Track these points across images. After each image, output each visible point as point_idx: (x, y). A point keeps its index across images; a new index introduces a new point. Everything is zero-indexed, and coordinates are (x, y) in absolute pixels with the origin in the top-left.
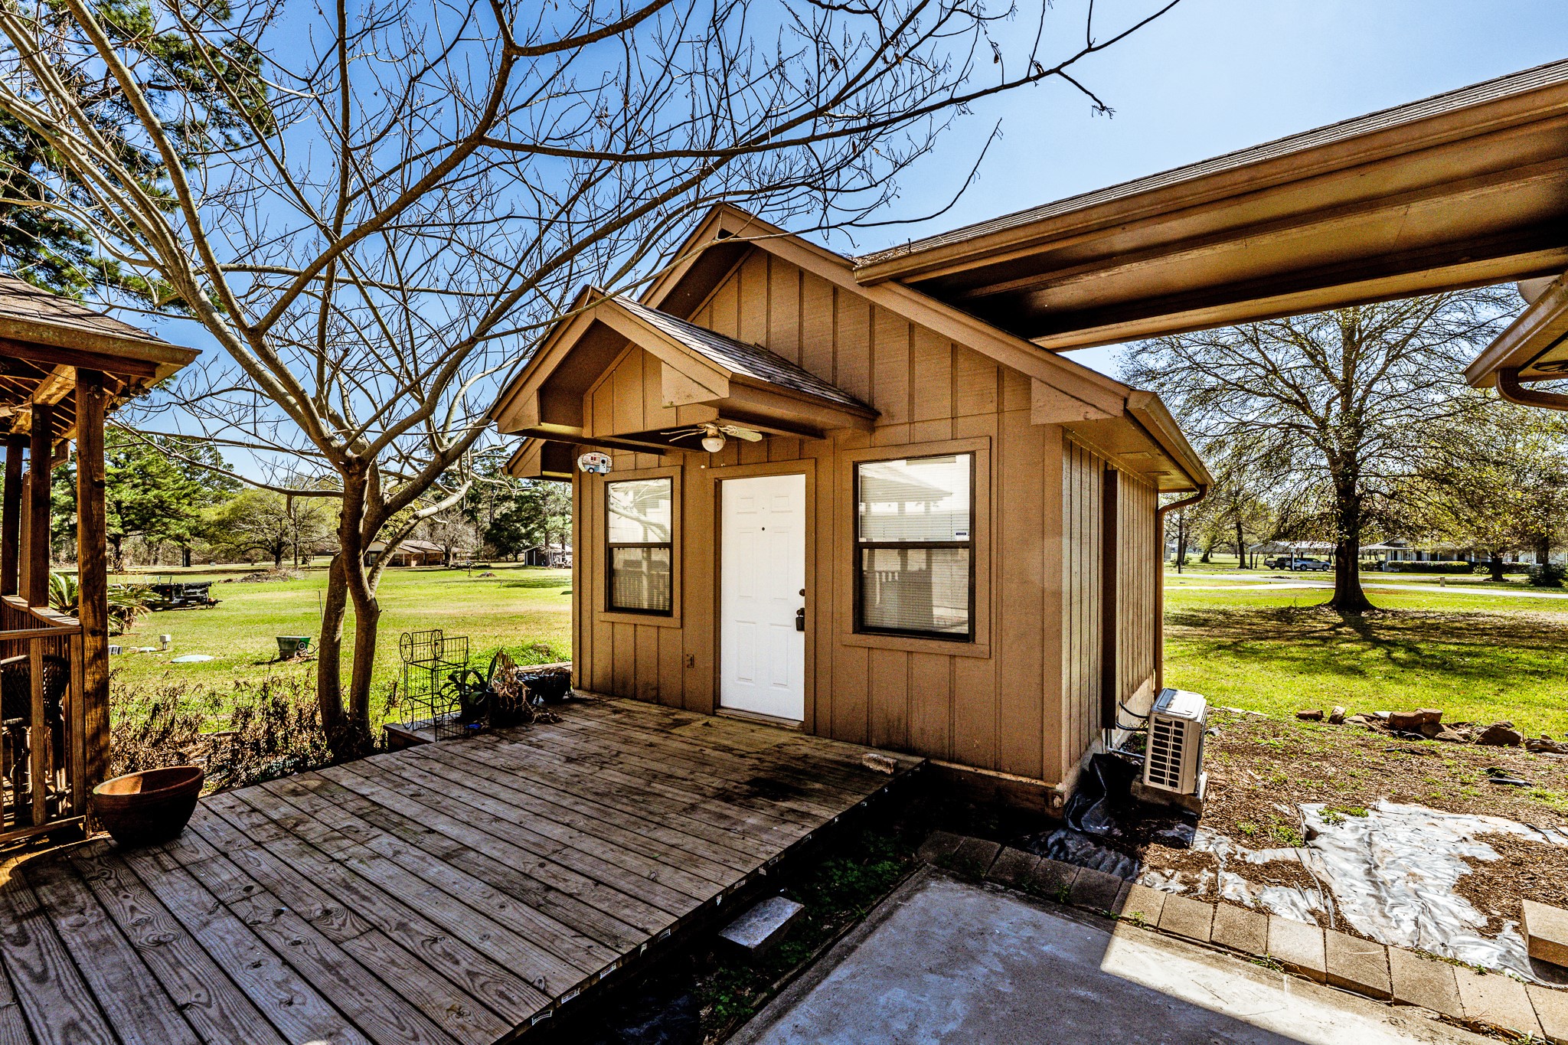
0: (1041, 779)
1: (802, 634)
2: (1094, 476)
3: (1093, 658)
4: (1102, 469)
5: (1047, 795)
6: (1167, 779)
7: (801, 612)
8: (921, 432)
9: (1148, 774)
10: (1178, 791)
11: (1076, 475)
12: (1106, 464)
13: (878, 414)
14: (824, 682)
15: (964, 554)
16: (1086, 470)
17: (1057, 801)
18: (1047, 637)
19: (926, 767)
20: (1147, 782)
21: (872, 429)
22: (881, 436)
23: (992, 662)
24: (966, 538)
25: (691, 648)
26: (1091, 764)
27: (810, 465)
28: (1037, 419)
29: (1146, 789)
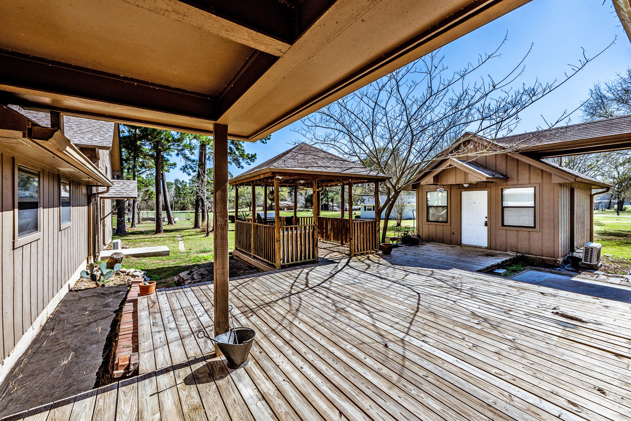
0: (554, 258)
1: (487, 227)
2: (567, 190)
3: (568, 234)
4: (570, 187)
5: (556, 261)
6: (589, 261)
7: (486, 222)
8: (520, 182)
9: (583, 260)
10: (592, 264)
11: (562, 191)
12: (571, 186)
13: (508, 178)
14: (493, 238)
15: (533, 209)
16: (565, 189)
17: (558, 262)
18: (555, 227)
19: (523, 255)
20: (583, 262)
21: (507, 181)
22: (509, 183)
23: (540, 233)
24: (533, 206)
25: (453, 231)
26: (567, 259)
27: (489, 189)
28: (553, 182)
29: (583, 264)
